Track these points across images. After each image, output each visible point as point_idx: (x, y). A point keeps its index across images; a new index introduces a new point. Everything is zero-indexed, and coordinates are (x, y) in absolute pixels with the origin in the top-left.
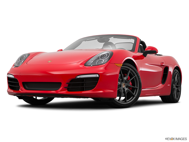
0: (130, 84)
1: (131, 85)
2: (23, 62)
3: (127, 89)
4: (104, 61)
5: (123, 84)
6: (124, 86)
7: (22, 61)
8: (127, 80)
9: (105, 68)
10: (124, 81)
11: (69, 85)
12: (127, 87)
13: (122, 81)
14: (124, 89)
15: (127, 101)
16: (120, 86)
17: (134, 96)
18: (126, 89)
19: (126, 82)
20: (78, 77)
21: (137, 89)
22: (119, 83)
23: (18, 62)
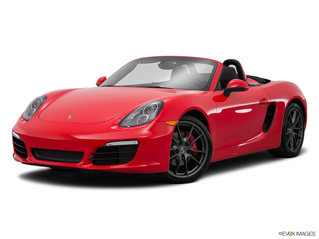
0: (193, 148)
1: (195, 149)
2: (36, 112)
3: (189, 155)
4: (149, 118)
5: (182, 148)
6: (184, 151)
7: (35, 110)
8: (189, 141)
9: (151, 130)
10: (184, 144)
11: (95, 156)
12: (188, 152)
13: (181, 143)
14: (183, 156)
15: (189, 172)
16: (178, 151)
17: (200, 165)
18: (187, 156)
19: (187, 144)
20: (108, 144)
21: (205, 154)
22: (175, 147)
23: (29, 111)
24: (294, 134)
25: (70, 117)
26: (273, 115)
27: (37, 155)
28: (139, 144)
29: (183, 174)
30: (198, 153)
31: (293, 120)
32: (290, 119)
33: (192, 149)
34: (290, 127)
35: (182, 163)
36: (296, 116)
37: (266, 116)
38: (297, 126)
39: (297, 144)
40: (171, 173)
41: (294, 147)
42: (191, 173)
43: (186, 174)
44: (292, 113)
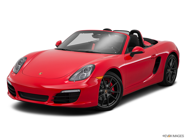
3: (109, 95)
5: (106, 91)
6: (106, 92)
7: (20, 66)
9: (87, 83)
10: (106, 88)
11: (55, 98)
12: (109, 93)
13: (105, 88)
14: (106, 95)
15: (109, 104)
16: (103, 92)
17: (116, 100)
19: (108, 88)
20: (63, 92)
21: (119, 93)
22: (101, 91)
23: (16, 67)
24: (171, 72)
25: (40, 74)
26: (159, 63)
27: (22, 96)
28: (80, 91)
29: (106, 105)
30: (115, 93)
31: (171, 64)
32: (169, 65)
33: (112, 91)
34: (169, 69)
35: (105, 99)
36: (173, 62)
37: (155, 64)
38: (173, 67)
39: (173, 78)
40: (99, 105)
41: (171, 79)
42: (111, 105)
43: (108, 106)
44: (171, 60)
